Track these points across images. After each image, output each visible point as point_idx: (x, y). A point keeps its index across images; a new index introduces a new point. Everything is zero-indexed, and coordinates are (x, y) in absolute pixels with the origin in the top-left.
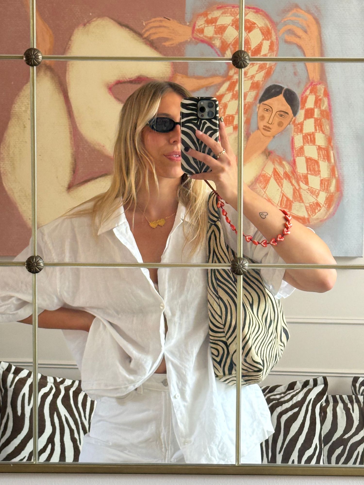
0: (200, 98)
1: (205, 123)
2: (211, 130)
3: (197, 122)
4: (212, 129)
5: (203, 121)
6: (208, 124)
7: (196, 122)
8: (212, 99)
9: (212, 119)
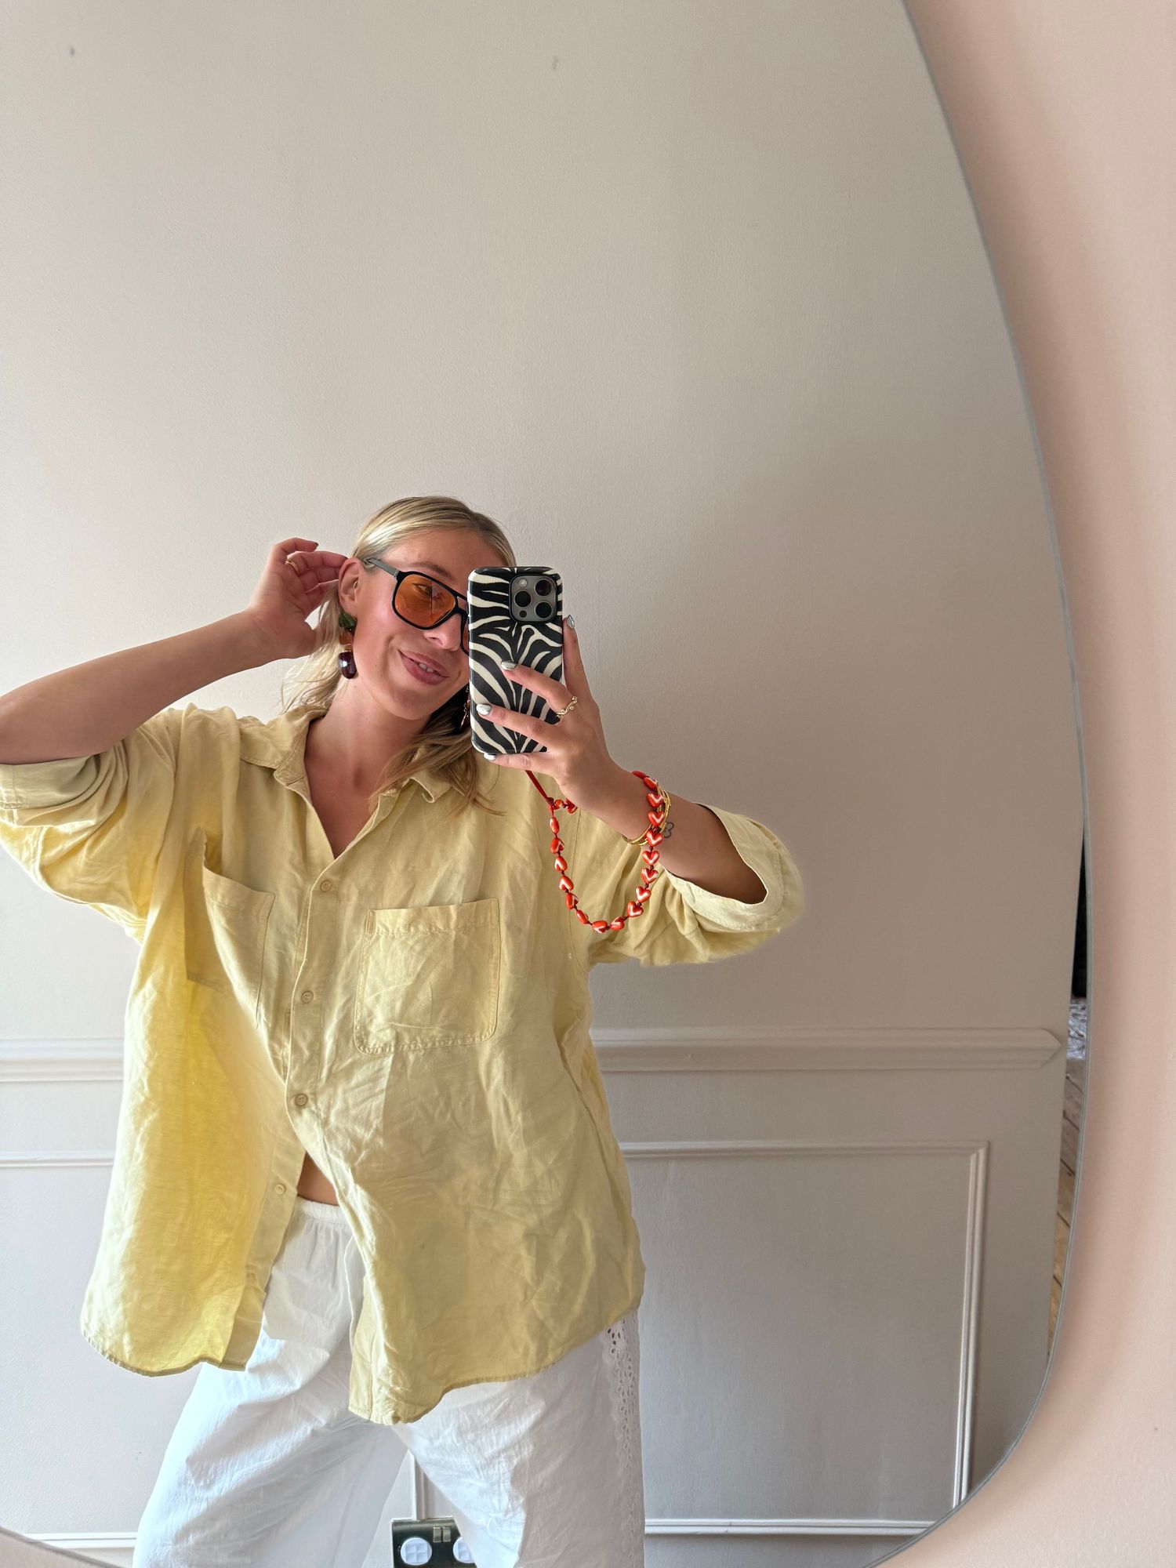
0: (516, 569)
1: (529, 633)
2: (544, 650)
3: (511, 630)
4: (544, 646)
5: (524, 628)
6: (537, 635)
7: (507, 629)
8: (547, 573)
9: (548, 622)
